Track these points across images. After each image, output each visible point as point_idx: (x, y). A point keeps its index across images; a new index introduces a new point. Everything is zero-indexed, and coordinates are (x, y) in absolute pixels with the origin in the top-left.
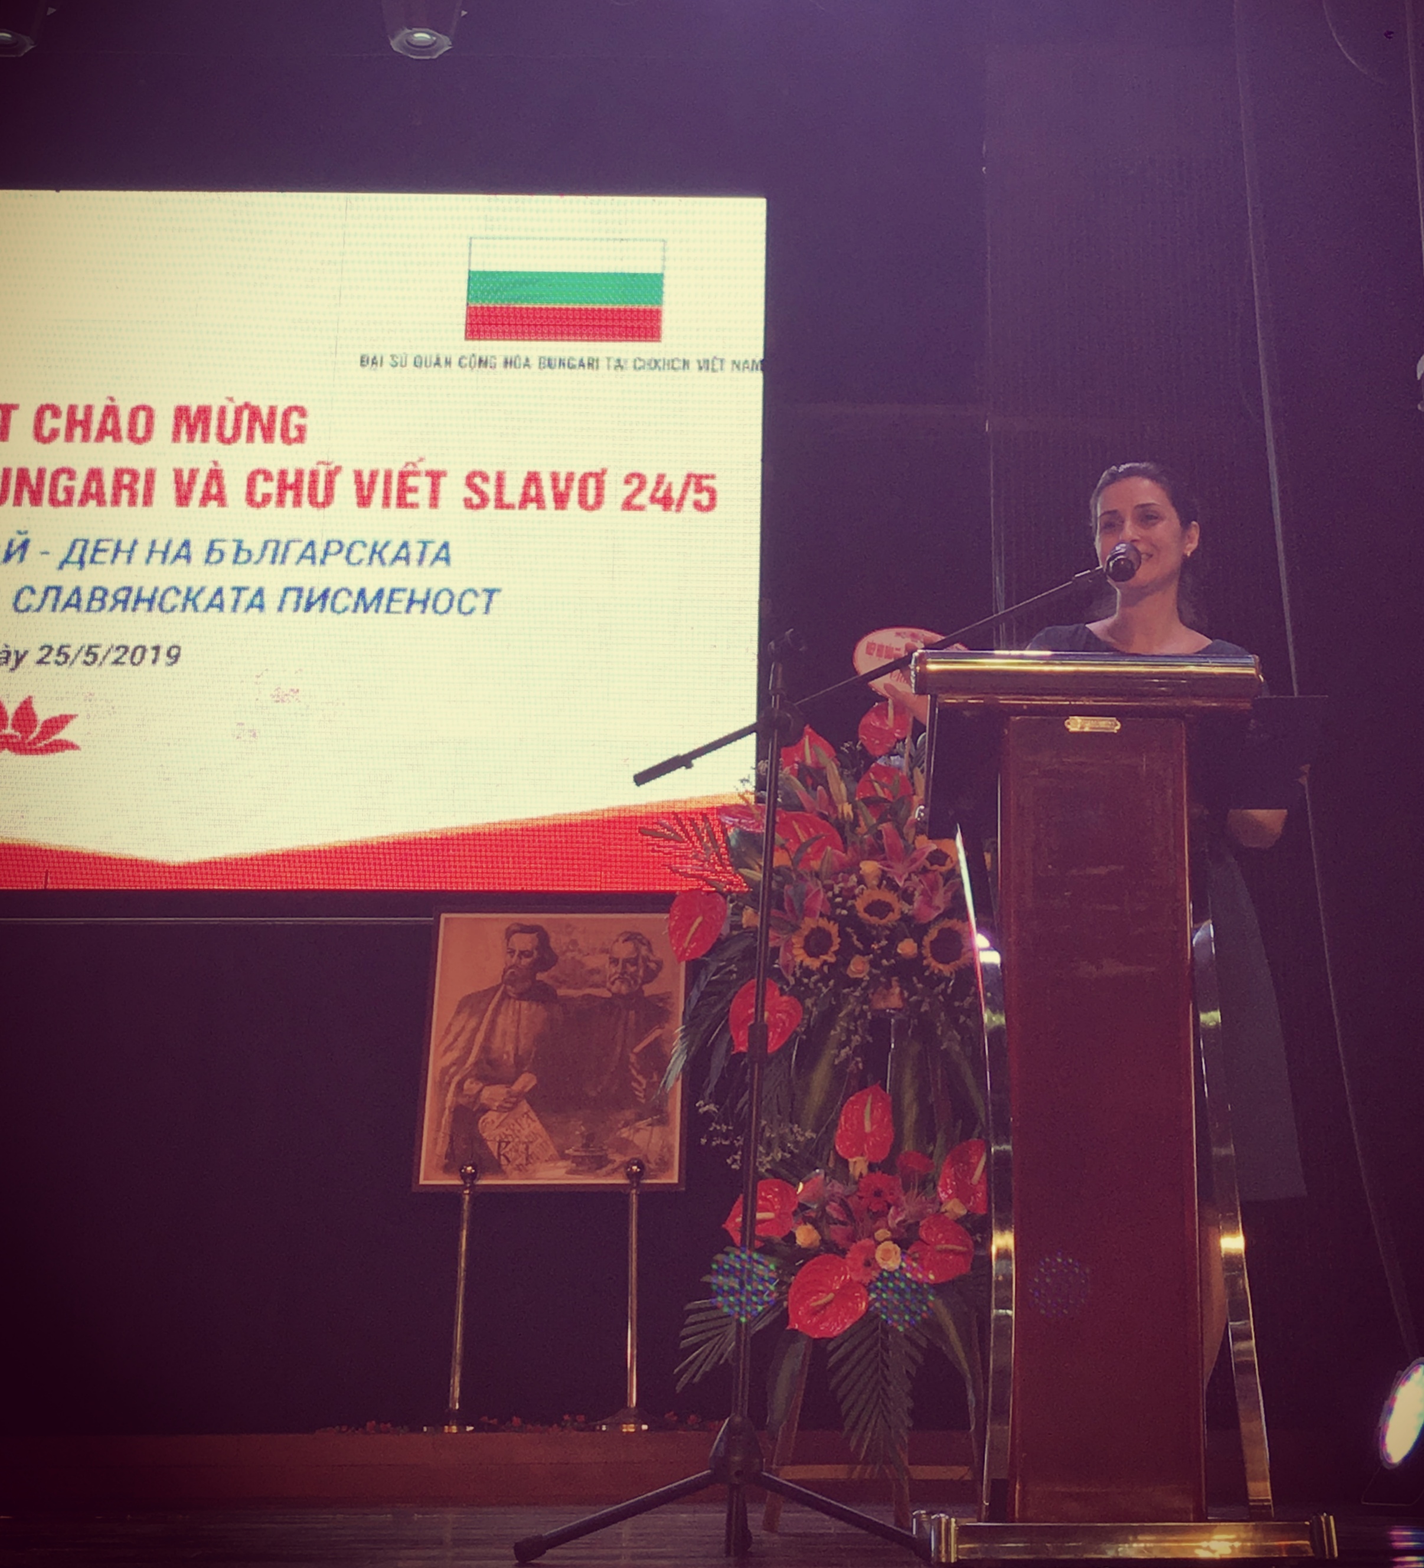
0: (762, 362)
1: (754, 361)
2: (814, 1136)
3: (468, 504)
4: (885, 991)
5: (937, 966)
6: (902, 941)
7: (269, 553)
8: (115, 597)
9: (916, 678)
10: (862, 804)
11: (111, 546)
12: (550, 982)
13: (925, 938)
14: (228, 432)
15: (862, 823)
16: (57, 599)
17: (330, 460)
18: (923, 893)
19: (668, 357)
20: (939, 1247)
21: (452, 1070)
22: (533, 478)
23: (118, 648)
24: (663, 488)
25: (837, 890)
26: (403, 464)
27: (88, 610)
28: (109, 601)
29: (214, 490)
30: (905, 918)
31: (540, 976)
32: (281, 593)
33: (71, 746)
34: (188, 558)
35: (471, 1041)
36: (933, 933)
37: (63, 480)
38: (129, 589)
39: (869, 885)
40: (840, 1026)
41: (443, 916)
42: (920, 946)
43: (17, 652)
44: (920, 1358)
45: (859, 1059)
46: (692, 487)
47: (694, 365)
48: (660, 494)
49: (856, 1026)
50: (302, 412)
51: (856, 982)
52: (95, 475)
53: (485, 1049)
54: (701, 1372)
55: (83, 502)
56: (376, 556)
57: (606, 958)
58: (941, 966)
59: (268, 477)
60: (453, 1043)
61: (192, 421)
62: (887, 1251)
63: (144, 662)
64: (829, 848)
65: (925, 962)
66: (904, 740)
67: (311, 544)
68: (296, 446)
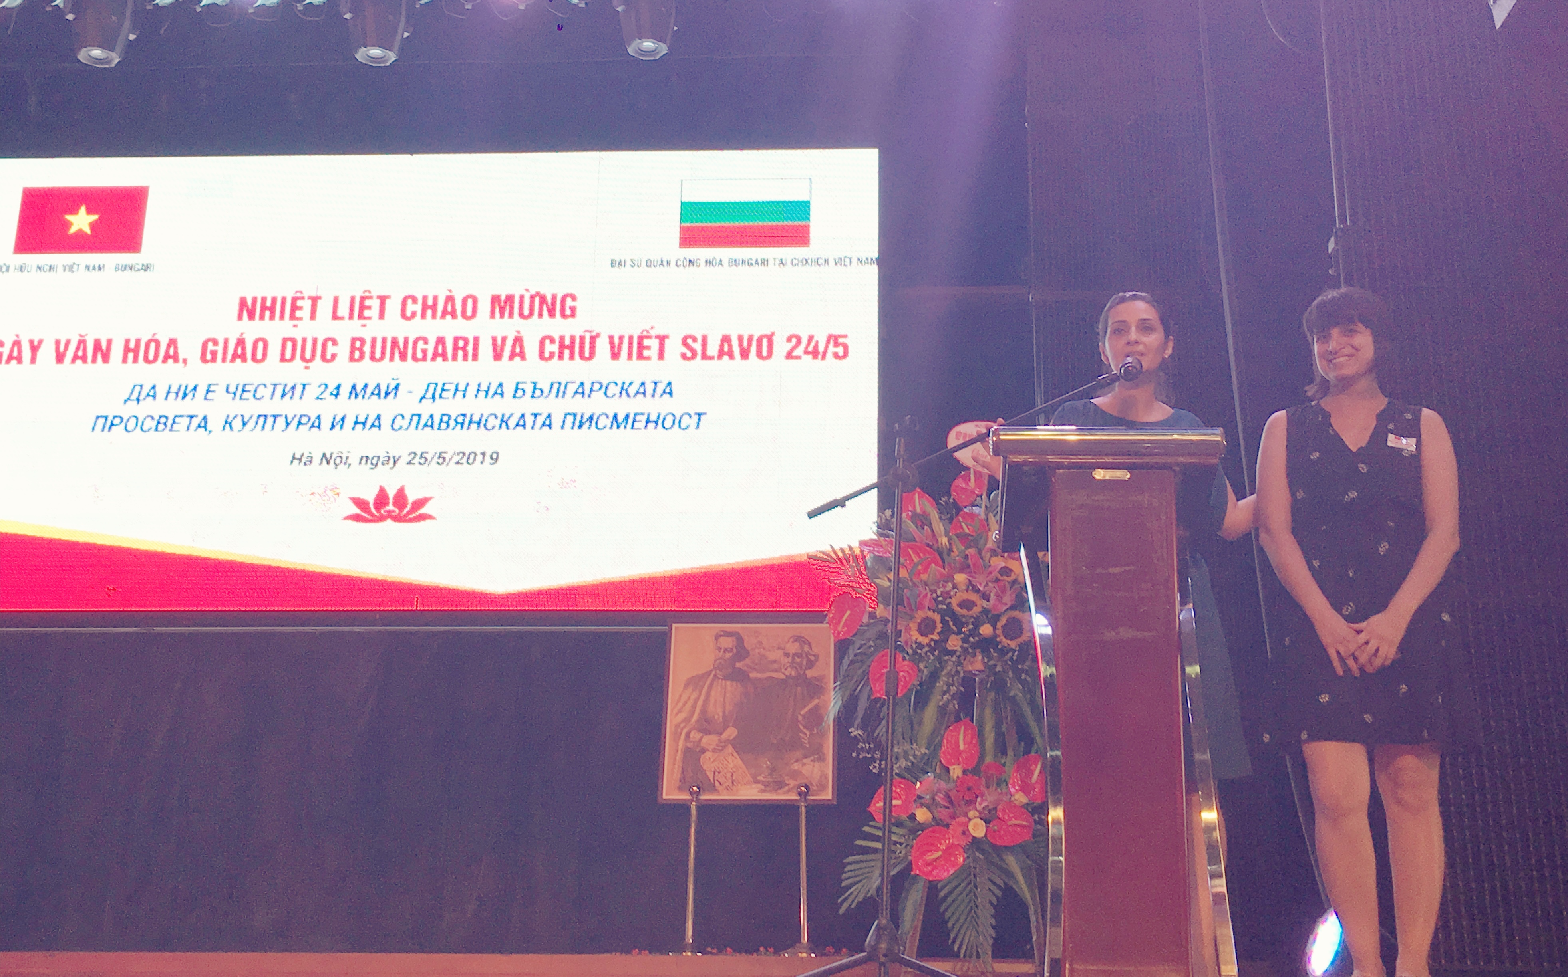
0: (877, 259)
1: (872, 259)
2: (927, 751)
3: (684, 356)
4: (972, 659)
5: (1005, 642)
6: (982, 625)
7: (554, 391)
8: (456, 421)
9: (993, 445)
10: (954, 537)
11: (453, 388)
12: (745, 668)
13: (998, 623)
14: (526, 312)
15: (955, 550)
16: (418, 423)
17: (592, 329)
18: (997, 595)
19: (814, 257)
20: (1010, 823)
21: (682, 725)
22: (726, 339)
23: (458, 454)
24: (813, 344)
25: (939, 593)
26: (641, 331)
27: (439, 429)
28: (452, 423)
29: (518, 350)
30: (985, 611)
31: (738, 665)
32: (563, 417)
33: (430, 517)
34: (502, 394)
35: (694, 707)
36: (1003, 621)
37: (421, 345)
38: (464, 415)
39: (960, 589)
40: (943, 680)
41: (674, 626)
42: (995, 629)
43: (394, 457)
44: (999, 893)
45: (955, 702)
46: (832, 342)
47: (832, 262)
48: (810, 349)
49: (953, 680)
50: (574, 298)
51: (952, 653)
52: (441, 341)
53: (704, 711)
54: (856, 901)
55: (433, 359)
56: (624, 393)
57: (781, 652)
58: (1009, 642)
59: (552, 341)
60: (682, 708)
61: (502, 304)
62: (975, 825)
63: (476, 462)
64: (933, 565)
65: (998, 639)
66: (981, 496)
67: (582, 384)
68: (570, 320)
